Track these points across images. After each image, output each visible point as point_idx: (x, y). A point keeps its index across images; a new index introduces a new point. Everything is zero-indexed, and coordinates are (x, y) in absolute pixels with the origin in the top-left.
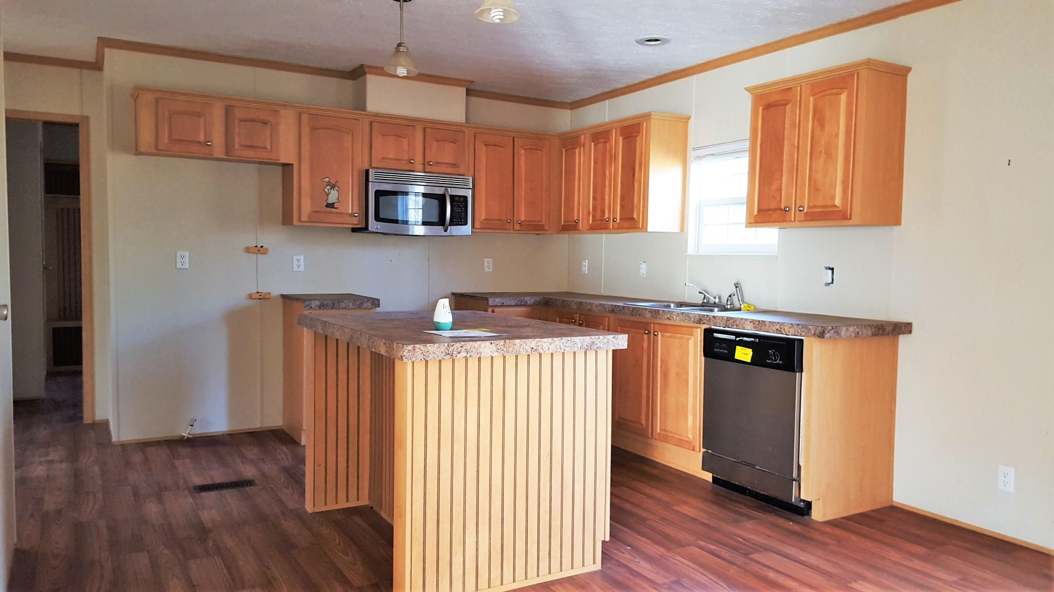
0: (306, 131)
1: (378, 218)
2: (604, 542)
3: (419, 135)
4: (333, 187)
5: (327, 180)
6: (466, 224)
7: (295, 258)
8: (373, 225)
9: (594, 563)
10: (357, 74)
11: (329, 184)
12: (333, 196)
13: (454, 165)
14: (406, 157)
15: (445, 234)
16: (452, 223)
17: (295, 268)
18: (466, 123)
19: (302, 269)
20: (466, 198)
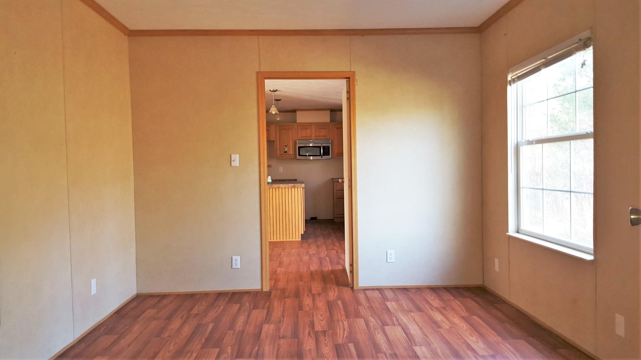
0: (278, 131)
1: (299, 155)
2: (301, 234)
3: (313, 128)
4: (286, 146)
5: (284, 144)
6: (329, 155)
7: (280, 168)
8: (298, 157)
9: (299, 238)
10: (294, 111)
11: (285, 146)
12: (286, 149)
13: (325, 136)
14: (309, 135)
15: (322, 159)
16: (324, 155)
17: (280, 171)
18: (330, 122)
19: (282, 171)
20: (329, 147)
